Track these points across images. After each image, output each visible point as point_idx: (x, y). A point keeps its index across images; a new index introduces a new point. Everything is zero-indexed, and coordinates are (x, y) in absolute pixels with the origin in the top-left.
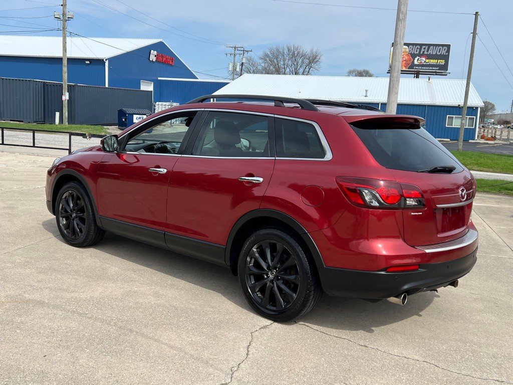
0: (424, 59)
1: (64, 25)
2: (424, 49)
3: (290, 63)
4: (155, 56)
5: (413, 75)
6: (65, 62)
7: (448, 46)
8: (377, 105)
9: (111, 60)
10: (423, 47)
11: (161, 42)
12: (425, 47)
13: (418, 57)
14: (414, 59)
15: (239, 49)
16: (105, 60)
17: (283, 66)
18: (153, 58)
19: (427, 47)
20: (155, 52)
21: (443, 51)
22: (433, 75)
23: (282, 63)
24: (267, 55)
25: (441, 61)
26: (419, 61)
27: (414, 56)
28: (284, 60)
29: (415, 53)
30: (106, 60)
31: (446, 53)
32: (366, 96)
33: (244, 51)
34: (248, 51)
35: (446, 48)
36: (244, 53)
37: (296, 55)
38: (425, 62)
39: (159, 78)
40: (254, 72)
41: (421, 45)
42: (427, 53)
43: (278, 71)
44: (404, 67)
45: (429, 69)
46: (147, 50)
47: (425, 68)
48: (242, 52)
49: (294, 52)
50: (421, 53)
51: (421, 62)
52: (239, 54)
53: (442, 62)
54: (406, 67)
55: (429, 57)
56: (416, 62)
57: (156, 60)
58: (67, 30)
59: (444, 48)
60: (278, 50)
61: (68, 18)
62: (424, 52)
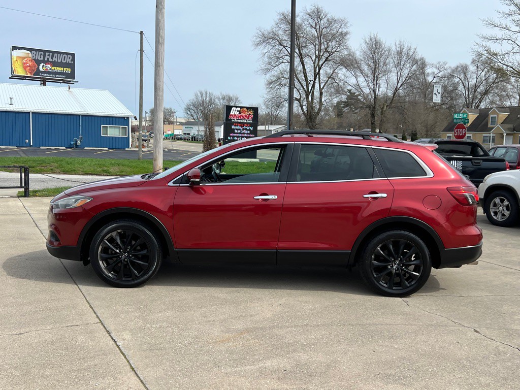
0: (49, 66)
2: (49, 55)
5: (40, 82)
7: (73, 55)
8: (27, 115)
10: (47, 54)
12: (49, 54)
13: (43, 64)
14: (39, 66)
19: (51, 54)
21: (68, 60)
22: (60, 83)
25: (67, 69)
26: (44, 68)
27: (38, 62)
29: (39, 59)
31: (71, 61)
32: (11, 104)
35: (71, 57)
38: (51, 69)
41: (45, 51)
42: (51, 60)
44: (29, 74)
45: (55, 77)
47: (51, 75)
50: (46, 60)
51: (47, 69)
53: (69, 70)
54: (31, 73)
55: (54, 64)
56: (41, 69)
59: (69, 56)
62: (48, 59)
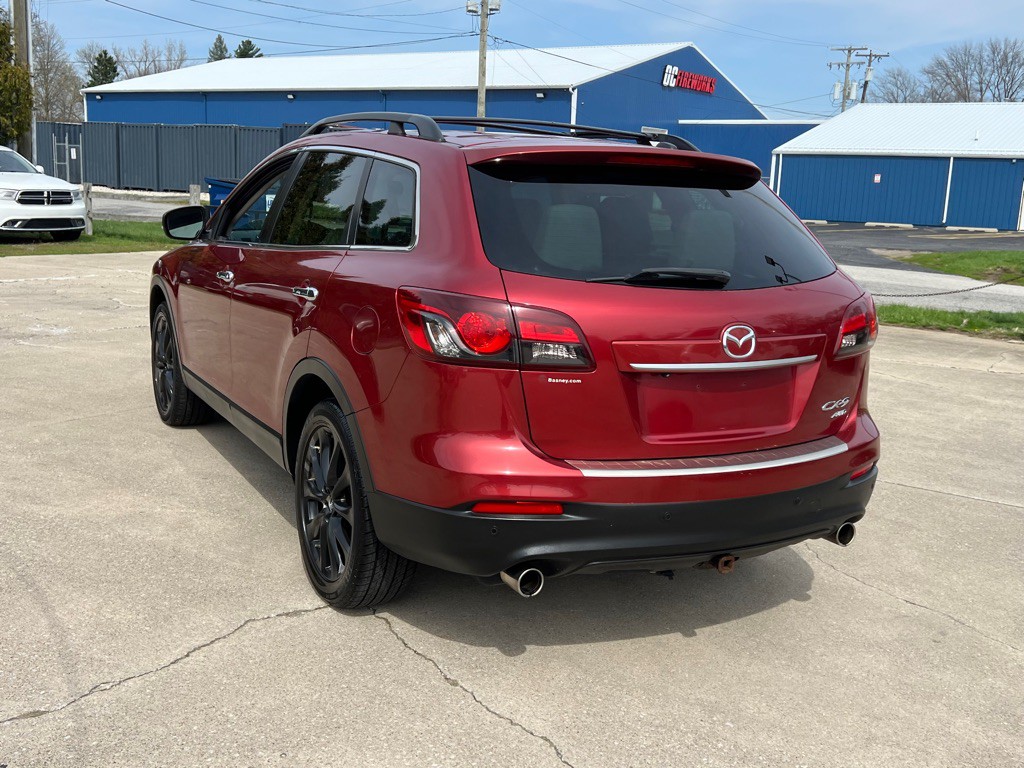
1: (483, 23)
3: (994, 78)
4: (675, 77)
6: (482, 96)
9: (583, 89)
11: (689, 47)
15: (861, 52)
16: (571, 90)
17: (978, 87)
18: (669, 81)
20: (676, 69)
23: (976, 78)
24: (940, 64)
28: (982, 71)
30: (573, 89)
33: (870, 56)
34: (880, 56)
36: (870, 61)
37: (1010, 60)
39: (681, 122)
40: (905, 101)
43: (964, 96)
46: (658, 65)
48: (866, 59)
49: (1006, 56)
52: (859, 64)
57: (677, 85)
58: (488, 33)
60: (967, 53)
61: (491, 10)
